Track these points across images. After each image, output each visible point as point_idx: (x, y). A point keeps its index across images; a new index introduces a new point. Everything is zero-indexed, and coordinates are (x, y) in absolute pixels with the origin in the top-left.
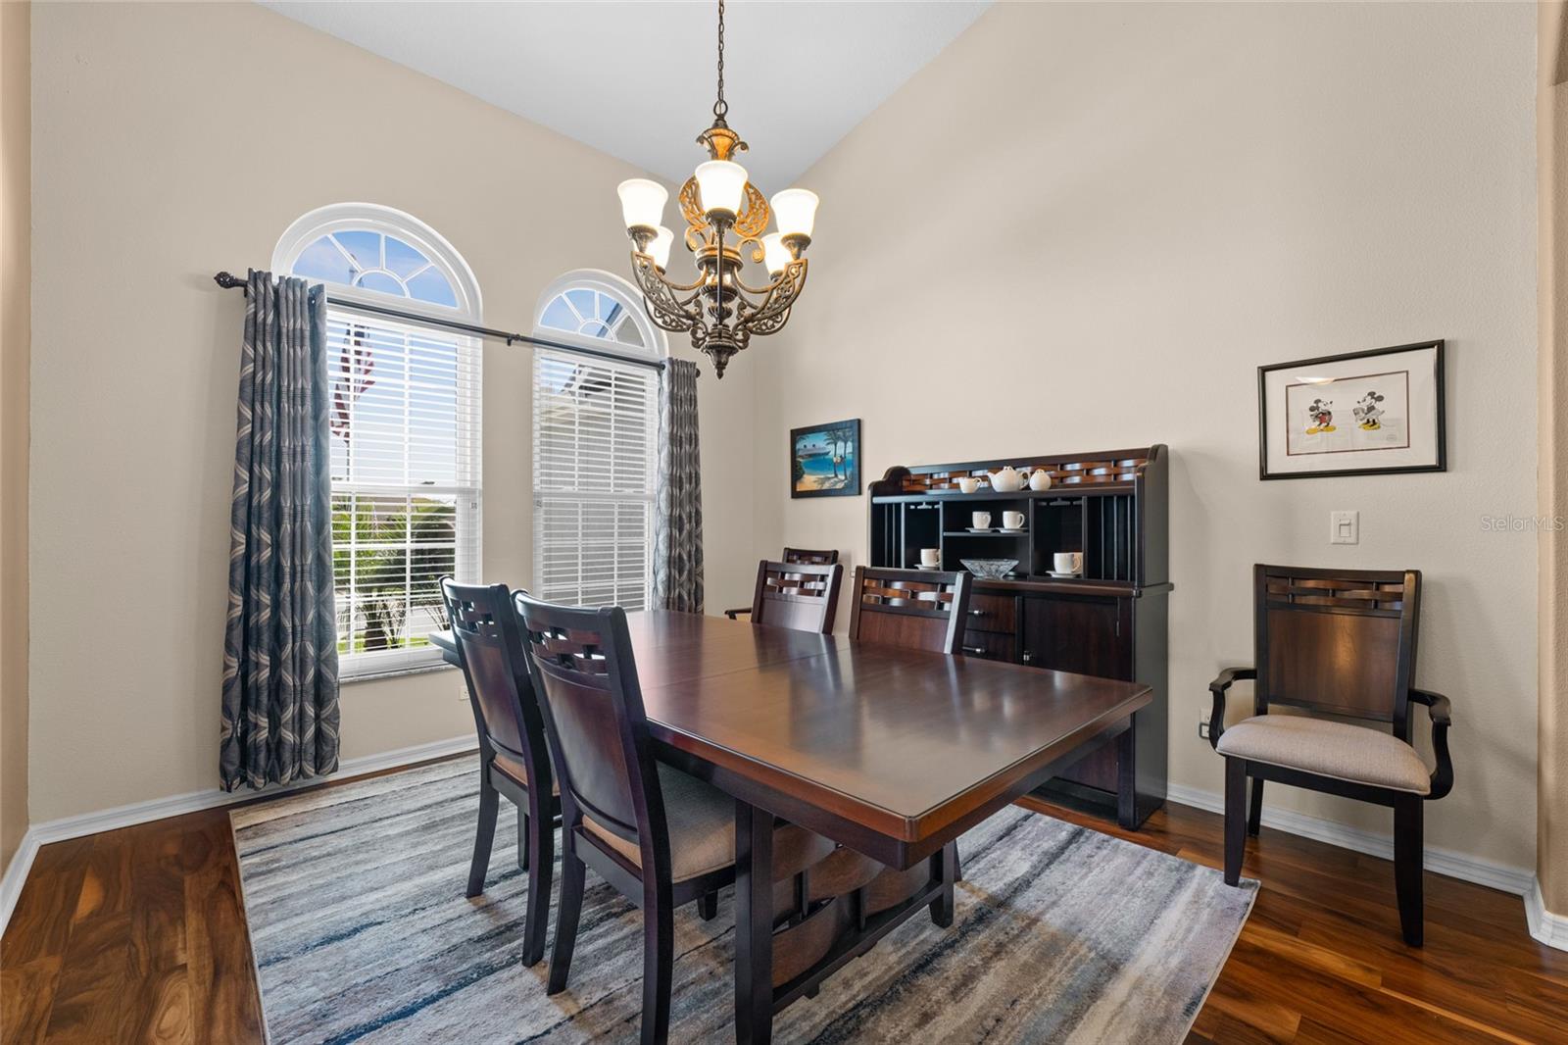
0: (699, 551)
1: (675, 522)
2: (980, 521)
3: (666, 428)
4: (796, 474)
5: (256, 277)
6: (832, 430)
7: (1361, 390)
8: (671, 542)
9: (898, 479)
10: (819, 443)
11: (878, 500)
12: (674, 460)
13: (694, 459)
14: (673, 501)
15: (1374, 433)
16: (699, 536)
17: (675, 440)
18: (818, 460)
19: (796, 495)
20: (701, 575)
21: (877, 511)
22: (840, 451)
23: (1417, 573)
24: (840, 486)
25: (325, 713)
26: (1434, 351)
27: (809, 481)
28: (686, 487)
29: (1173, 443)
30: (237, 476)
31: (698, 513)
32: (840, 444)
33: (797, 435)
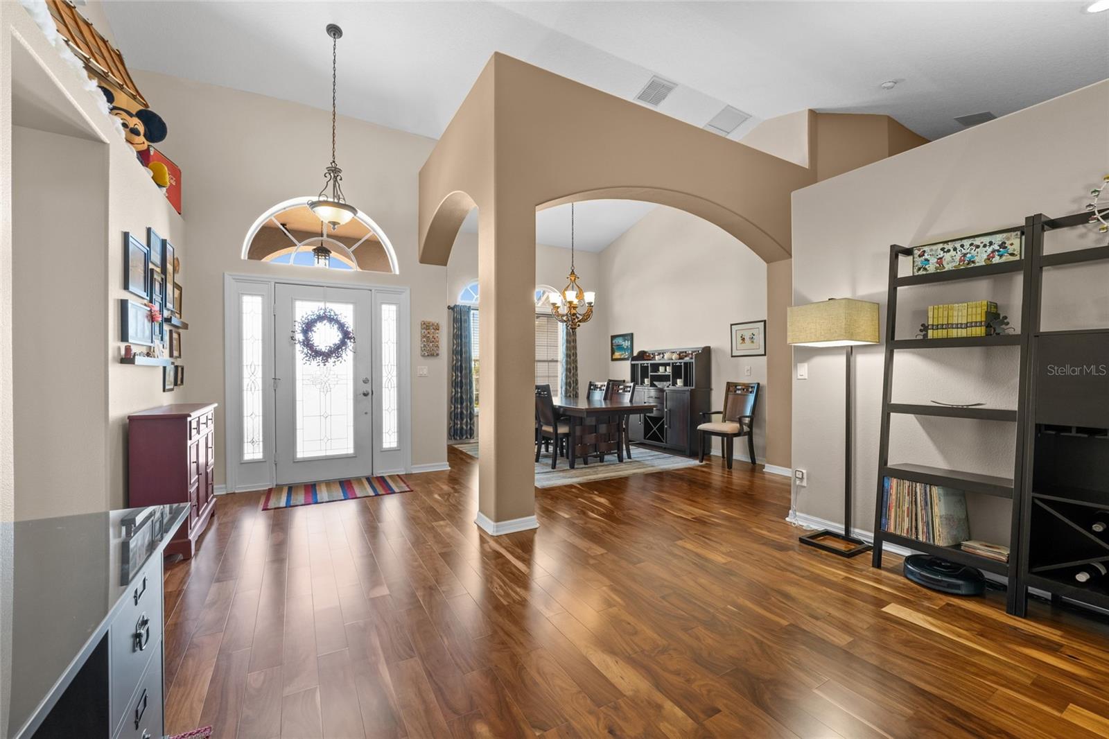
0: (577, 380)
1: (568, 370)
2: (661, 369)
3: (565, 338)
4: (613, 353)
5: (455, 306)
6: (624, 337)
7: (750, 332)
8: (567, 377)
9: (643, 355)
10: (619, 341)
11: (633, 362)
12: (568, 348)
13: (575, 348)
14: (567, 363)
15: (752, 344)
16: (577, 375)
17: (568, 341)
18: (620, 348)
19: (613, 360)
20: (578, 389)
21: (633, 367)
22: (627, 345)
23: (758, 384)
24: (626, 357)
25: (472, 422)
26: (763, 323)
27: (617, 355)
28: (572, 358)
29: (712, 346)
30: (453, 358)
31: (576, 367)
32: (626, 342)
33: (613, 337)
